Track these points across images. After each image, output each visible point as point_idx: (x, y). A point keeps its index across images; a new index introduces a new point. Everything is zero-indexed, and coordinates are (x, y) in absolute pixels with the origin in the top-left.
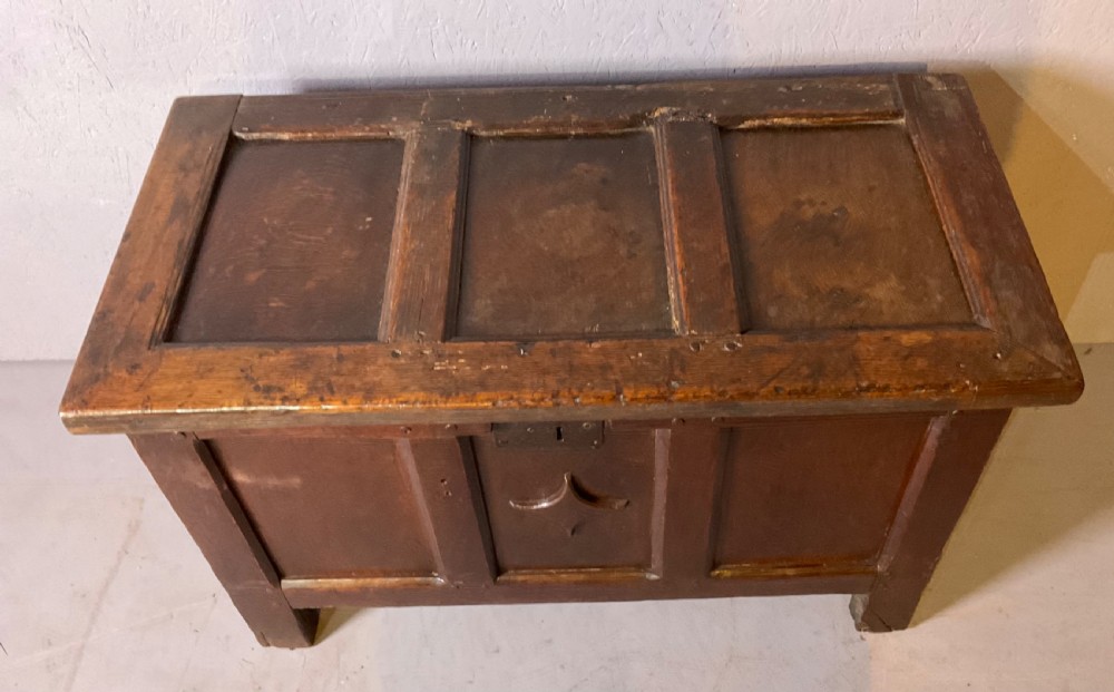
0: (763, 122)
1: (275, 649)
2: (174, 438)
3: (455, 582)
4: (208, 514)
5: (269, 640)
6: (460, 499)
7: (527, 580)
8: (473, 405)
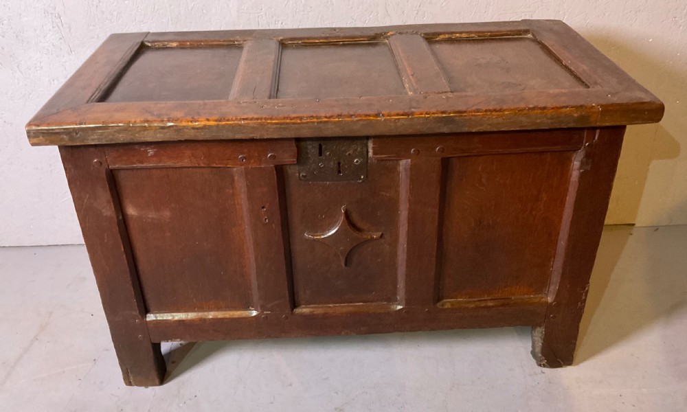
0: (450, 36)
1: (135, 388)
2: (93, 166)
3: (265, 312)
4: (106, 241)
5: (131, 378)
6: (274, 225)
7: (314, 311)
8: (288, 121)
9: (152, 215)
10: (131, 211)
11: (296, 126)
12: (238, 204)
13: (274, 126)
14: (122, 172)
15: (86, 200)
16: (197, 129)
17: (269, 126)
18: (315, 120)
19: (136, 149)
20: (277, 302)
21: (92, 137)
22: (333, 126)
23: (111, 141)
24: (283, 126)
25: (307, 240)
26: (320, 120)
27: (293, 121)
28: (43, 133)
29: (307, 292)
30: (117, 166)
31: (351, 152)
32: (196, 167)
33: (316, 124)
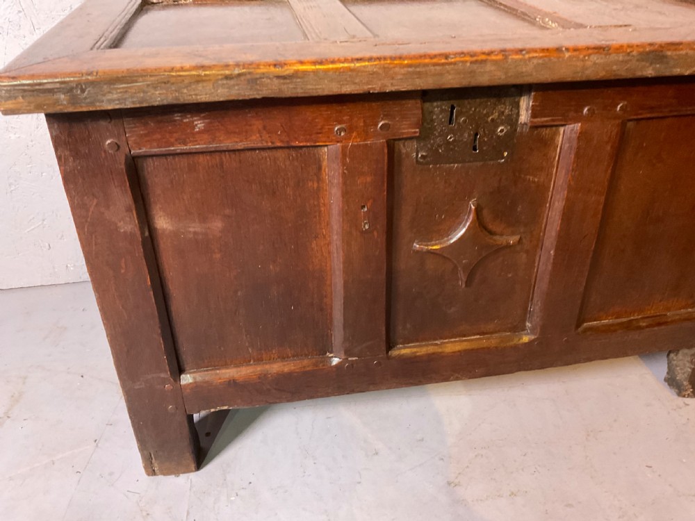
1: (160, 478)
2: (105, 151)
3: (350, 359)
4: (123, 271)
5: (156, 465)
6: (375, 233)
7: (416, 352)
8: (427, 61)
9: (195, 227)
10: (162, 223)
11: (438, 68)
12: (324, 205)
13: (403, 71)
14: (150, 160)
15: (92, 209)
16: (284, 77)
17: (397, 69)
18: (468, 58)
19: (175, 121)
20: (369, 343)
21: (109, 97)
22: (493, 68)
23: (140, 103)
24: (418, 70)
25: (417, 252)
26: (474, 59)
27: (435, 61)
28: (25, 91)
29: (408, 326)
30: (144, 150)
31: (496, 115)
32: (269, 148)
33: (468, 64)
